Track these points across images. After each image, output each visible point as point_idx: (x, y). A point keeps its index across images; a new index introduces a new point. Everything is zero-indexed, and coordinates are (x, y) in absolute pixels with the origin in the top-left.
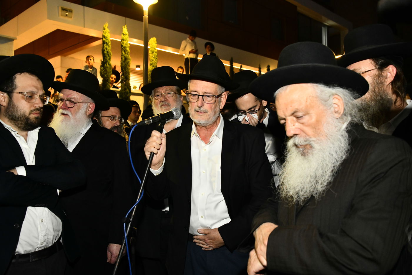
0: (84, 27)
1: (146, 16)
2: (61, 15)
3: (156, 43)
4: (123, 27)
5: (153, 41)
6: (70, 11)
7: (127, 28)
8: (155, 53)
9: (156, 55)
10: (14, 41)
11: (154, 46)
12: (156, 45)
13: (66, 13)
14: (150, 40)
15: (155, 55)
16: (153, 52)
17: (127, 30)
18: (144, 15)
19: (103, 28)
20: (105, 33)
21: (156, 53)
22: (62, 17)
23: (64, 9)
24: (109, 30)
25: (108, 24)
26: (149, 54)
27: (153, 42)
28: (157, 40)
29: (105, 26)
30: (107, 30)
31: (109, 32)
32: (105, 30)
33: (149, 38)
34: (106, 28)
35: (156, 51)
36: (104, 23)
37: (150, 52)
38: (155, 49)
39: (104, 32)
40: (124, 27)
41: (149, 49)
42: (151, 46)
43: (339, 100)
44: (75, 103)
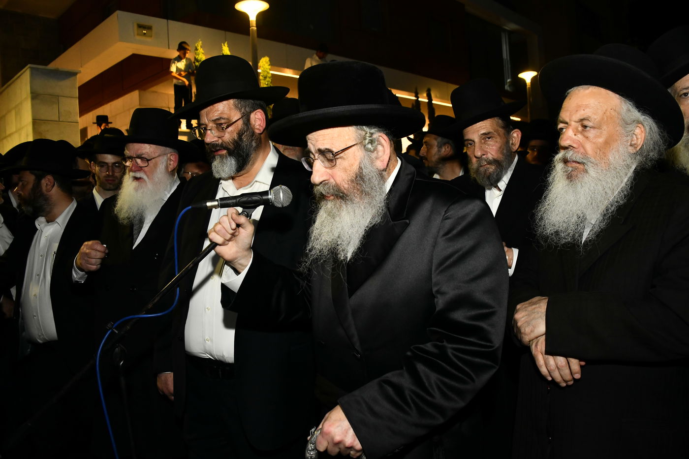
0: (169, 48)
1: (253, 28)
2: (138, 35)
3: (269, 65)
4: (222, 44)
5: (265, 61)
6: (149, 28)
7: (228, 46)
9: (270, 81)
10: (78, 76)
11: (267, 69)
12: (270, 67)
13: (144, 32)
14: (261, 61)
15: (268, 82)
16: (265, 78)
17: (228, 48)
18: (250, 27)
19: (194, 48)
20: (198, 55)
21: (269, 78)
22: (138, 38)
23: (141, 27)
24: (203, 50)
25: (201, 42)
26: (260, 80)
27: (264, 63)
28: (270, 61)
29: (198, 45)
30: (201, 50)
31: (203, 53)
32: (198, 51)
33: (259, 58)
34: (199, 48)
35: (270, 75)
36: (197, 41)
37: (261, 77)
38: (268, 73)
39: (196, 53)
40: (224, 45)
41: (260, 73)
42: (262, 68)
43: (642, 132)
44: (148, 160)
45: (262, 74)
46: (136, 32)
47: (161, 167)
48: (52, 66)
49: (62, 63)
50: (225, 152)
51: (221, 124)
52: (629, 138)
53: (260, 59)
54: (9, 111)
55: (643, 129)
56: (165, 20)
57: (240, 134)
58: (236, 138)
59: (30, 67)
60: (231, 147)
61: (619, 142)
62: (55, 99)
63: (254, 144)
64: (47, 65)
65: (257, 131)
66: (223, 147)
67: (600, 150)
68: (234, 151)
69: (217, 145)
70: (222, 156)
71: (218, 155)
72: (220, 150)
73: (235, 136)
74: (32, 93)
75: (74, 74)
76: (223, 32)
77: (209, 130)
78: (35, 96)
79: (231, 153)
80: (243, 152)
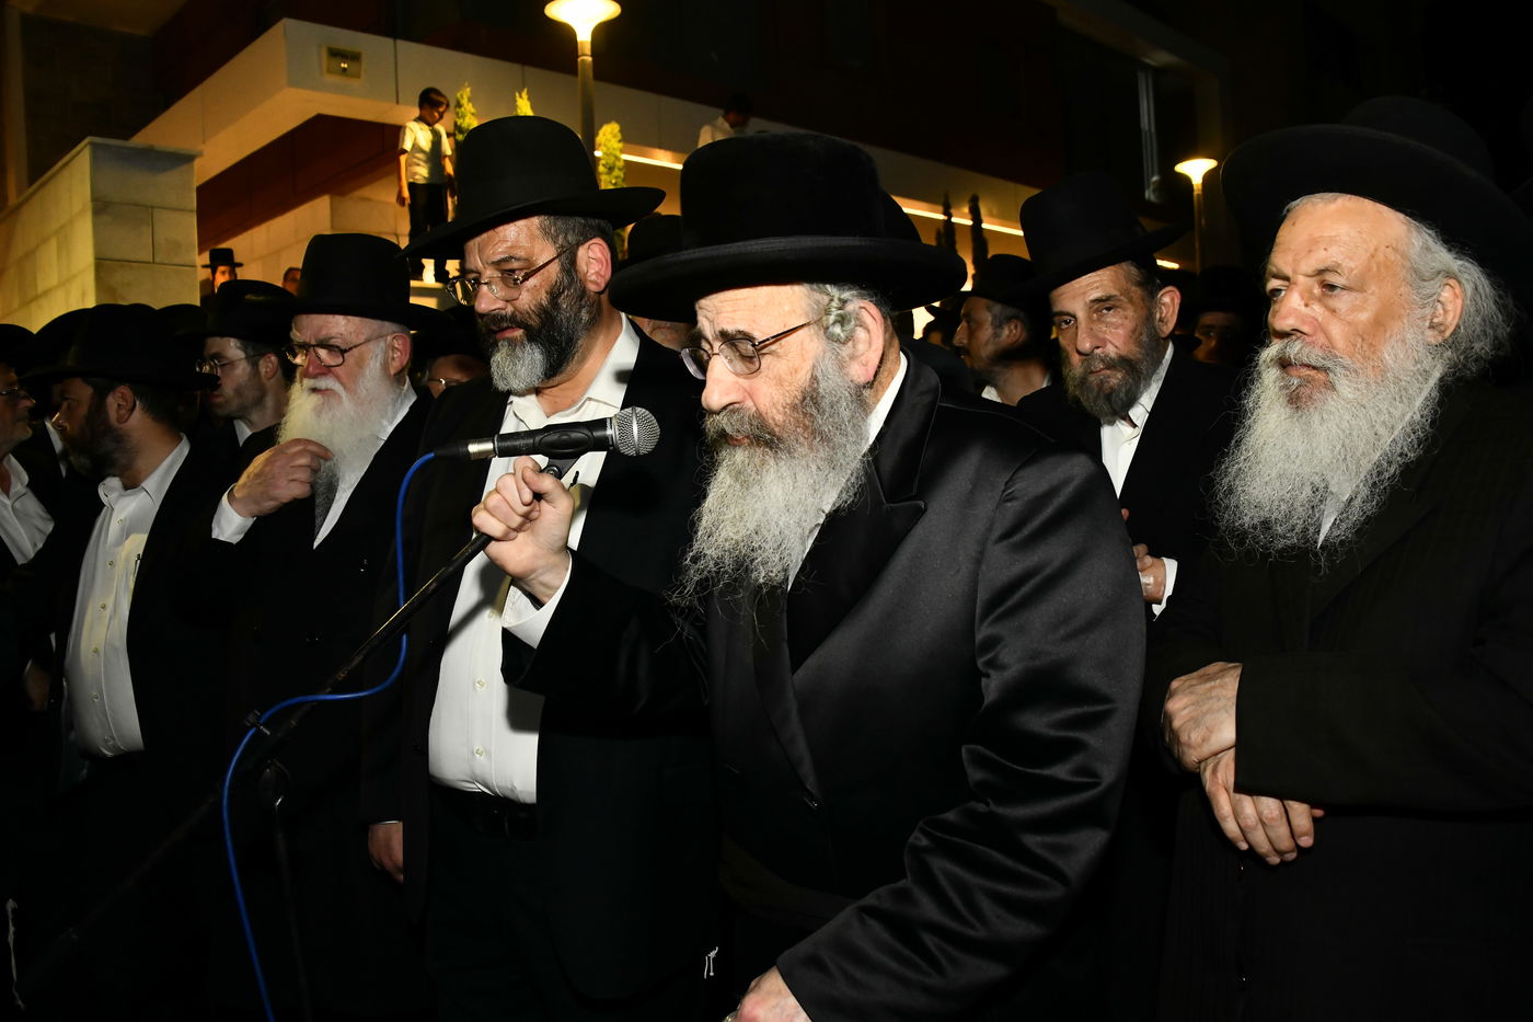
0: (398, 102)
1: (585, 58)
2: (329, 71)
3: (620, 141)
4: (517, 95)
5: (612, 133)
6: (354, 57)
7: (529, 99)
8: (616, 170)
9: (622, 176)
10: (197, 163)
11: (614, 149)
12: (620, 145)
13: (342, 65)
14: (601, 132)
15: (617, 178)
16: (611, 169)
17: (528, 104)
18: (578, 57)
20: (463, 117)
21: (620, 169)
22: (329, 78)
23: (336, 54)
24: (474, 106)
25: (468, 89)
27: (609, 136)
28: (621, 131)
29: (462, 96)
30: (468, 107)
31: (473, 114)
32: (463, 108)
33: (597, 123)
34: (464, 101)
35: (621, 164)
36: (459, 86)
37: (601, 169)
38: (617, 158)
39: (457, 114)
40: (521, 97)
41: (599, 159)
42: (604, 148)
43: (1456, 296)
44: (343, 352)
45: (603, 162)
46: (325, 66)
47: (373, 367)
48: (140, 140)
49: (162, 133)
50: (519, 333)
51: (512, 272)
52: (1428, 311)
53: (601, 127)
54: (45, 240)
55: (1458, 290)
56: (390, 41)
57: (554, 295)
58: (545, 303)
59: (90, 143)
60: (534, 322)
61: (1405, 321)
62: (144, 213)
63: (585, 316)
64: (127, 137)
65: (592, 288)
66: (515, 321)
67: (1363, 340)
68: (540, 331)
69: (503, 318)
70: (512, 343)
71: (504, 339)
72: (508, 328)
73: (544, 298)
74: (95, 199)
75: (188, 159)
76: (516, 67)
77: (486, 284)
78: (101, 207)
79: (533, 336)
80: (560, 332)
